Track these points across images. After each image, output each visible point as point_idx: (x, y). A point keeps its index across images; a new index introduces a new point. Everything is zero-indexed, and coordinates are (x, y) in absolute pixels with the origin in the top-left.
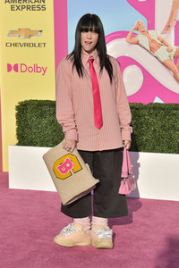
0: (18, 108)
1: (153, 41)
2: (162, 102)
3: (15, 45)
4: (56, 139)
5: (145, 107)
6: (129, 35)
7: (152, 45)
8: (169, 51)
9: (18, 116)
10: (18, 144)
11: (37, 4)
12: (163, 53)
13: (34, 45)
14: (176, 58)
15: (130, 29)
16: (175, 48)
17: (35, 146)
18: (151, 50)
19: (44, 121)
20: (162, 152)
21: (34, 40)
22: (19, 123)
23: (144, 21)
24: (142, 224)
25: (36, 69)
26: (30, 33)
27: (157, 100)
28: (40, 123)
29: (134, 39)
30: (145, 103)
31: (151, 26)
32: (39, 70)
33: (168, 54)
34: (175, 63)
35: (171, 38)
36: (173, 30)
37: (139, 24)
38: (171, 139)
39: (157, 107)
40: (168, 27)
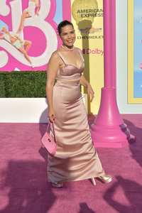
1: (12, 37)
5: (9, 74)
14: (25, 46)
16: (24, 41)
18: (12, 42)
20: (20, 97)
23: (6, 27)
24: (10, 136)
27: (17, 69)
29: (2, 37)
30: (10, 71)
31: (11, 29)
33: (20, 44)
35: (21, 36)
36: (22, 31)
37: (4, 28)
38: (24, 90)
39: (16, 73)
40: (20, 30)
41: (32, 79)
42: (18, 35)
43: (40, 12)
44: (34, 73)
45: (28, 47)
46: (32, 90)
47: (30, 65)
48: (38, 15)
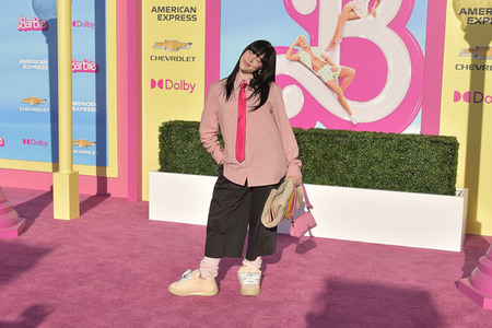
0: (161, 129)
1: (316, 59)
2: (324, 127)
3: (161, 58)
4: (203, 165)
5: (306, 133)
6: (289, 51)
7: (316, 63)
8: (334, 70)
9: (162, 138)
10: (160, 171)
11: (187, 13)
12: (327, 73)
13: (182, 59)
14: (341, 79)
15: (291, 45)
16: (340, 68)
17: (179, 172)
18: (314, 69)
19: (191, 145)
20: (323, 184)
21: (181, 53)
22: (162, 146)
23: (306, 36)
24: (298, 264)
25: (183, 85)
26: (177, 46)
27: (319, 125)
28: (185, 147)
29: (295, 56)
30: (306, 128)
31: (314, 42)
32: (186, 87)
33: (332, 74)
34: (340, 85)
35: (335, 56)
37: (301, 39)
38: (333, 169)
39: (318, 133)
40: (333, 44)
41: (352, 147)
42: (327, 54)
43: (378, 10)
44: (357, 135)
45: (346, 80)
46: (350, 172)
47: (347, 118)
48: (374, 15)
